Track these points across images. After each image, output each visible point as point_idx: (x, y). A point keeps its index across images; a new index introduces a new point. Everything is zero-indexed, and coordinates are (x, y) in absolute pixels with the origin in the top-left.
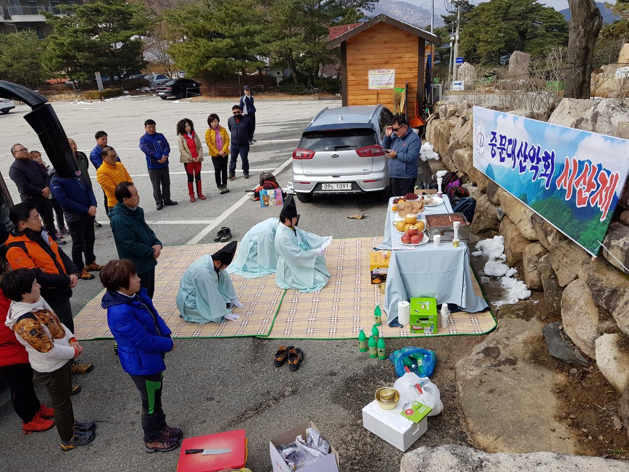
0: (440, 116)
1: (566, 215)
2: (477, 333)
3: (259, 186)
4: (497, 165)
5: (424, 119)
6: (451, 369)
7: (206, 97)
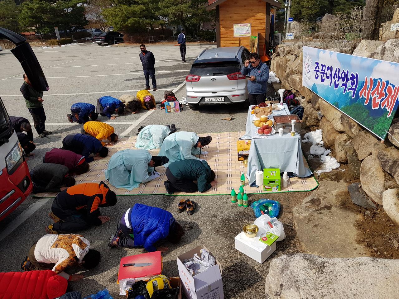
0: (280, 54)
1: (365, 114)
2: (306, 190)
3: (164, 99)
4: (319, 84)
5: (269, 56)
6: (290, 212)
7: (127, 44)
